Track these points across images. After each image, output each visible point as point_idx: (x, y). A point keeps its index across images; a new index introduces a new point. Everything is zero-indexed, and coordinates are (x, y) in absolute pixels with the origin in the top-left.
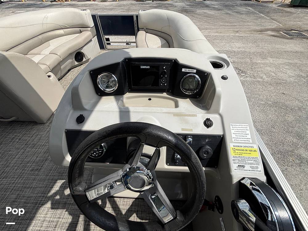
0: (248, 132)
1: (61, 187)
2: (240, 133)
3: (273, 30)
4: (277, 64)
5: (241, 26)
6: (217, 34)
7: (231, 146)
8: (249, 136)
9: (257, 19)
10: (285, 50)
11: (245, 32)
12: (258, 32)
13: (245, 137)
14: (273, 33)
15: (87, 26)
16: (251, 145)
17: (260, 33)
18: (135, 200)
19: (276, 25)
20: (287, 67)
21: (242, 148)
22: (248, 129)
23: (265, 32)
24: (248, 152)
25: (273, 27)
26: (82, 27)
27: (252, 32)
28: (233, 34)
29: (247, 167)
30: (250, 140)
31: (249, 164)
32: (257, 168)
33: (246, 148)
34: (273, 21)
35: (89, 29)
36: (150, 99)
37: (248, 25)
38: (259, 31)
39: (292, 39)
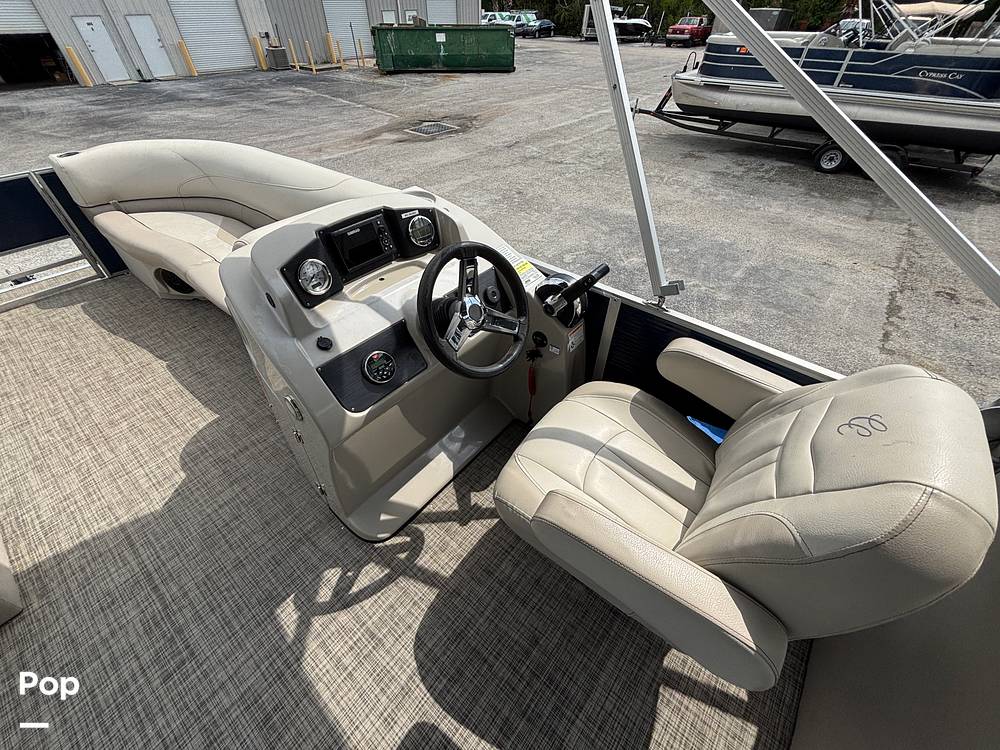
1: (299, 607)
5: (316, 134)
10: (440, 163)
11: (336, 146)
12: (363, 140)
16: (520, 261)
17: (369, 141)
18: (455, 481)
23: (379, 138)
24: (523, 267)
25: (386, 123)
27: (353, 143)
29: (532, 280)
31: (530, 276)
32: (538, 275)
34: (376, 111)
36: (382, 279)
38: (365, 139)
39: (433, 139)
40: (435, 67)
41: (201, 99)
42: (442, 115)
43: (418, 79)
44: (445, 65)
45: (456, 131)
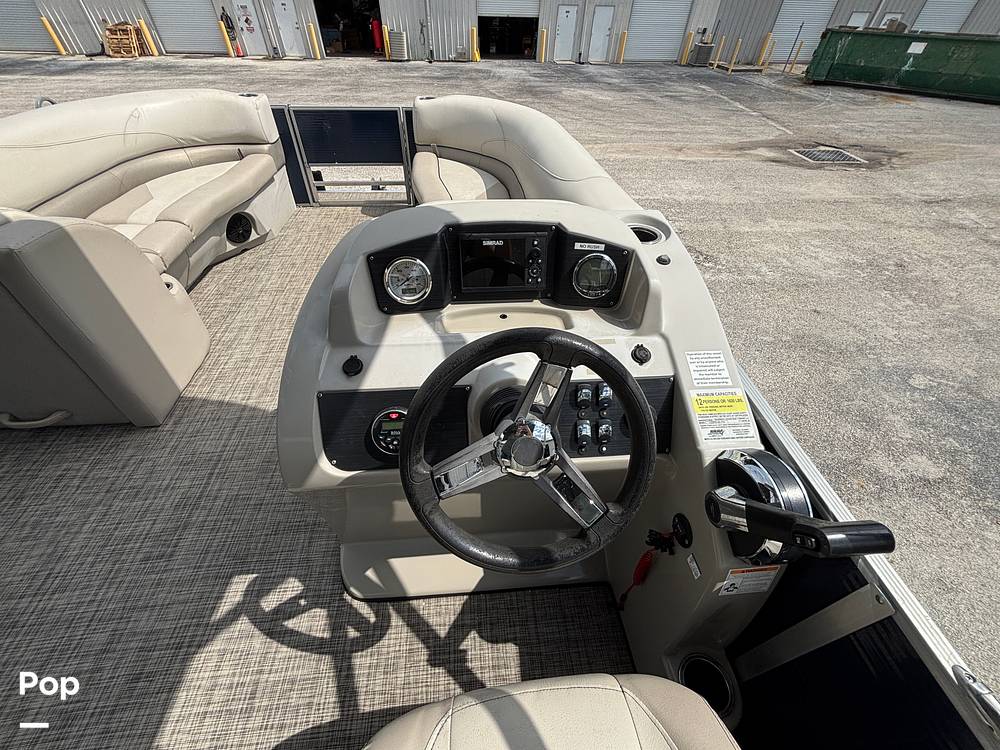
0: (723, 366)
1: (247, 593)
2: (708, 368)
3: (770, 145)
4: (790, 235)
5: (687, 133)
6: (625, 156)
7: (691, 396)
8: (725, 374)
9: (725, 117)
10: (807, 197)
11: (699, 150)
12: (733, 149)
13: (718, 376)
14: (772, 154)
15: (257, 139)
16: (731, 390)
17: (739, 153)
18: (470, 598)
19: (778, 133)
20: (816, 242)
21: (715, 398)
22: (722, 359)
23: (752, 152)
24: (727, 404)
25: (771, 138)
26: (243, 143)
27: (720, 151)
28: (670, 157)
29: (728, 432)
30: (729, 380)
31: (730, 425)
32: (747, 431)
33: (721, 397)
34: (770, 122)
35: (266, 147)
36: (504, 317)
37: (706, 133)
38: (736, 149)
39: (820, 167)
40: (885, 84)
41: (609, 84)
42: (852, 142)
43: (850, 95)
44: (900, 82)
45: (860, 166)
